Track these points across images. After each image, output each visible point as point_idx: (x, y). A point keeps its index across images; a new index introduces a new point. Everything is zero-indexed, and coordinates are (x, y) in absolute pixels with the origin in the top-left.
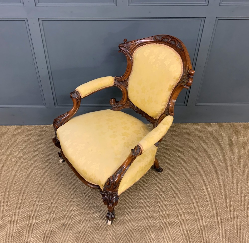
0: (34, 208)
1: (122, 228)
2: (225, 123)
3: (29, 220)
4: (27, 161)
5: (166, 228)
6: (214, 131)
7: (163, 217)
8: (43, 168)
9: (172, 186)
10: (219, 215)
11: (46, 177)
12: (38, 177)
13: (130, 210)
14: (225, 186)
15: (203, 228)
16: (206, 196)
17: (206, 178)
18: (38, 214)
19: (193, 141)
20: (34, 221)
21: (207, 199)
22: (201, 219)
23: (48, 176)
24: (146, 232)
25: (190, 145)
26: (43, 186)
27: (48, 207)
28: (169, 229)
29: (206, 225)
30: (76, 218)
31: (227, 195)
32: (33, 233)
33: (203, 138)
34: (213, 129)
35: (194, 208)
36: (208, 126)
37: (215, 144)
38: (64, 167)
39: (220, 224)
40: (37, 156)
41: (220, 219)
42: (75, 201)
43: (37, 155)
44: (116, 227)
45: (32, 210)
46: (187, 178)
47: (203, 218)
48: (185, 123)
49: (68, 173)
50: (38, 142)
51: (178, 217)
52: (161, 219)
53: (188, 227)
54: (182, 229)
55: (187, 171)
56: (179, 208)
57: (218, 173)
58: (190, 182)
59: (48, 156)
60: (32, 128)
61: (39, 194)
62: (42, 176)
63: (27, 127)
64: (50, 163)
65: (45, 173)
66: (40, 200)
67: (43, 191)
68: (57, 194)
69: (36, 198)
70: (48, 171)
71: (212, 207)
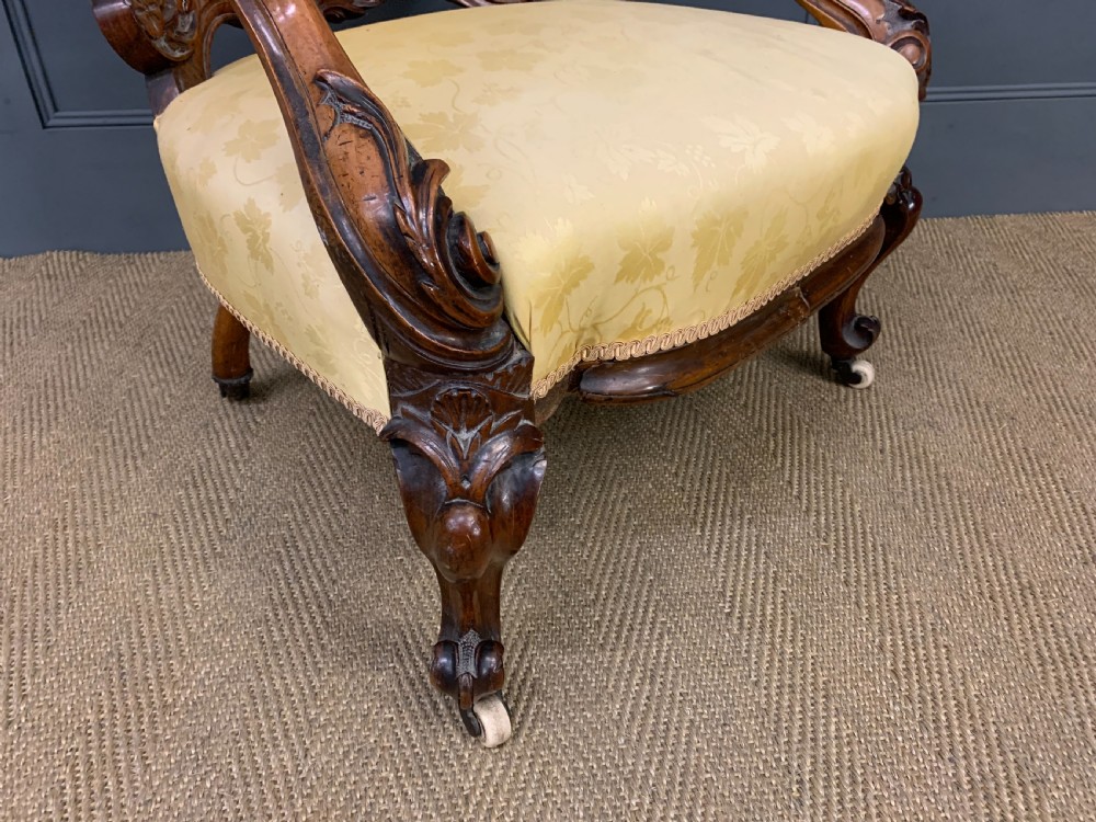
5: (827, 779)
7: (780, 694)
9: (800, 492)
17: (1008, 435)
35: (1002, 611)
36: (924, 231)
46: (888, 441)
51: (904, 680)
52: (768, 704)
54: (965, 779)
55: (878, 407)
56: (891, 622)
57: (1078, 408)
58: (919, 462)
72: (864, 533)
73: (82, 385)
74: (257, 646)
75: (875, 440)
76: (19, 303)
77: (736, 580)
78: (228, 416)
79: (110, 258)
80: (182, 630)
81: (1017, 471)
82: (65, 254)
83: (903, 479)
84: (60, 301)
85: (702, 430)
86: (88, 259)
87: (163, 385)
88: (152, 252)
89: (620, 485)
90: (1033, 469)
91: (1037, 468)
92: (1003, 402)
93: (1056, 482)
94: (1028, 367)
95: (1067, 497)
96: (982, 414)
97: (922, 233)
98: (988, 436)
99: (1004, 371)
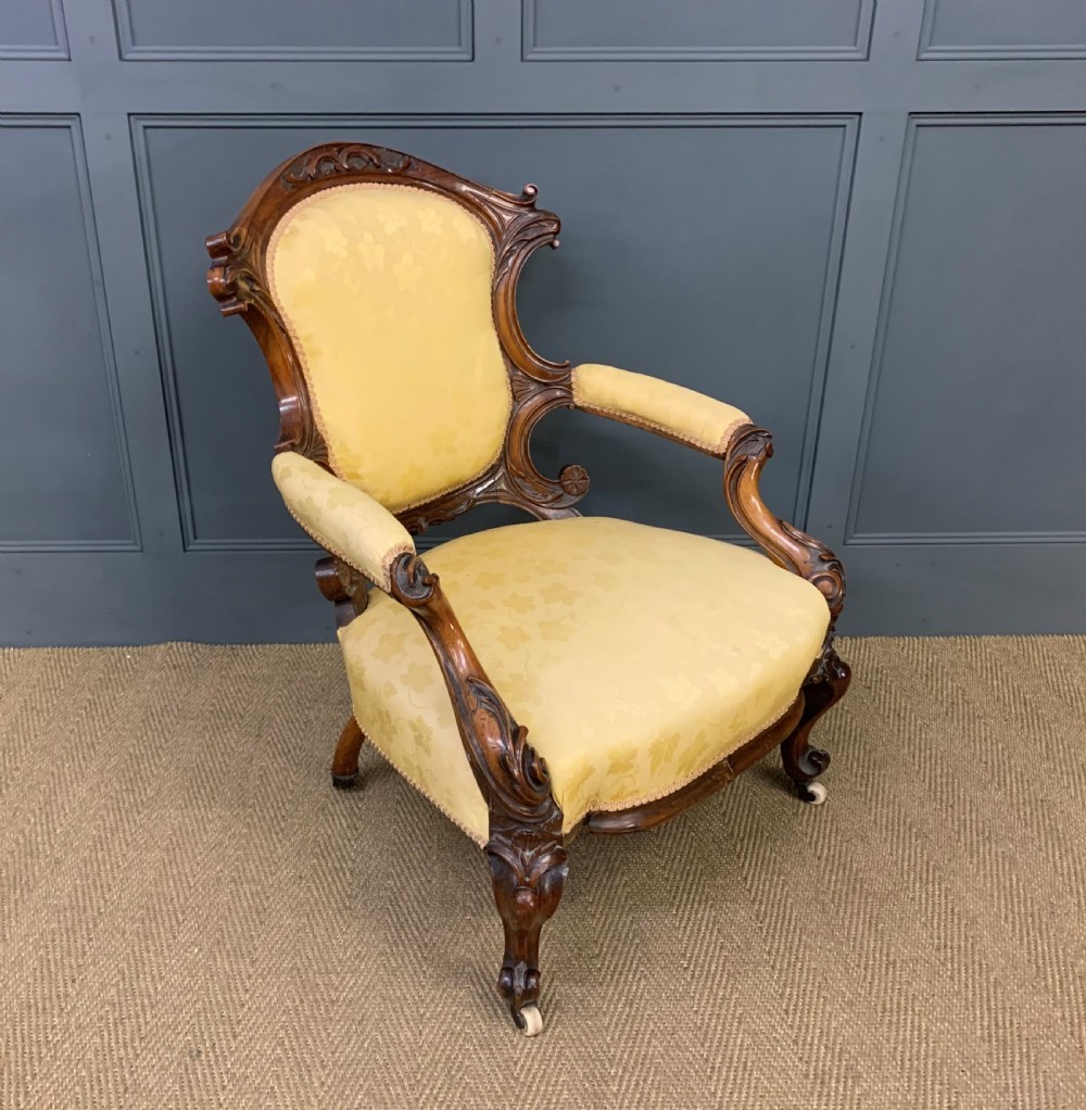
0: (47, 977)
1: (499, 1067)
2: (991, 635)
3: (11, 1032)
4: (30, 787)
5: (729, 1068)
6: (943, 667)
7: (710, 1019)
8: (104, 812)
9: (752, 886)
10: (1004, 1008)
11: (118, 849)
12: (76, 850)
14: (1021, 884)
15: (926, 1065)
16: (929, 925)
17: (919, 850)
18: (63, 1005)
20: (38, 1037)
21: (935, 937)
22: (913, 1026)
23: (127, 845)
24: (625, 1083)
26: (102, 886)
27: (119, 977)
28: (745, 1069)
29: (939, 1052)
30: (261, 1020)
31: (1033, 921)
32: (26, 1093)
33: (891, 693)
34: (938, 661)
35: (869, 977)
36: (914, 650)
37: (952, 718)
38: (211, 809)
39: (1013, 1045)
40: (80, 766)
41: (1011, 1024)
42: (256, 949)
43: (82, 762)
44: (467, 1063)
45: (31, 989)
46: (826, 851)
47: (920, 1018)
49: (229, 833)
50: (94, 713)
51: (791, 1016)
52: (702, 1024)
53: (844, 1063)
54: (812, 1072)
55: (826, 821)
56: (793, 980)
57: (980, 831)
58: (844, 869)
59: (136, 767)
60: (69, 657)
61: (76, 922)
62: (99, 846)
63: (48, 653)
64: (143, 792)
65: (113, 835)
66: (79, 945)
67: (99, 909)
68: (166, 919)
69: (57, 937)
70: (132, 824)
71: (963, 971)
72: (790, 919)
73: (225, 769)
74: (382, 969)
75: (816, 849)
76: (157, 692)
77: (694, 947)
78: (337, 801)
79: (218, 649)
80: (334, 956)
81: (915, 878)
82: (182, 645)
83: (829, 882)
84: (189, 692)
85: (688, 833)
86: (201, 650)
87: (285, 773)
88: (252, 644)
89: (623, 874)
90: (927, 879)
91: (931, 878)
92: (924, 822)
93: (940, 890)
94: (956, 793)
95: (943, 901)
96: (905, 832)
97: (911, 652)
98: (904, 851)
99: (935, 795)
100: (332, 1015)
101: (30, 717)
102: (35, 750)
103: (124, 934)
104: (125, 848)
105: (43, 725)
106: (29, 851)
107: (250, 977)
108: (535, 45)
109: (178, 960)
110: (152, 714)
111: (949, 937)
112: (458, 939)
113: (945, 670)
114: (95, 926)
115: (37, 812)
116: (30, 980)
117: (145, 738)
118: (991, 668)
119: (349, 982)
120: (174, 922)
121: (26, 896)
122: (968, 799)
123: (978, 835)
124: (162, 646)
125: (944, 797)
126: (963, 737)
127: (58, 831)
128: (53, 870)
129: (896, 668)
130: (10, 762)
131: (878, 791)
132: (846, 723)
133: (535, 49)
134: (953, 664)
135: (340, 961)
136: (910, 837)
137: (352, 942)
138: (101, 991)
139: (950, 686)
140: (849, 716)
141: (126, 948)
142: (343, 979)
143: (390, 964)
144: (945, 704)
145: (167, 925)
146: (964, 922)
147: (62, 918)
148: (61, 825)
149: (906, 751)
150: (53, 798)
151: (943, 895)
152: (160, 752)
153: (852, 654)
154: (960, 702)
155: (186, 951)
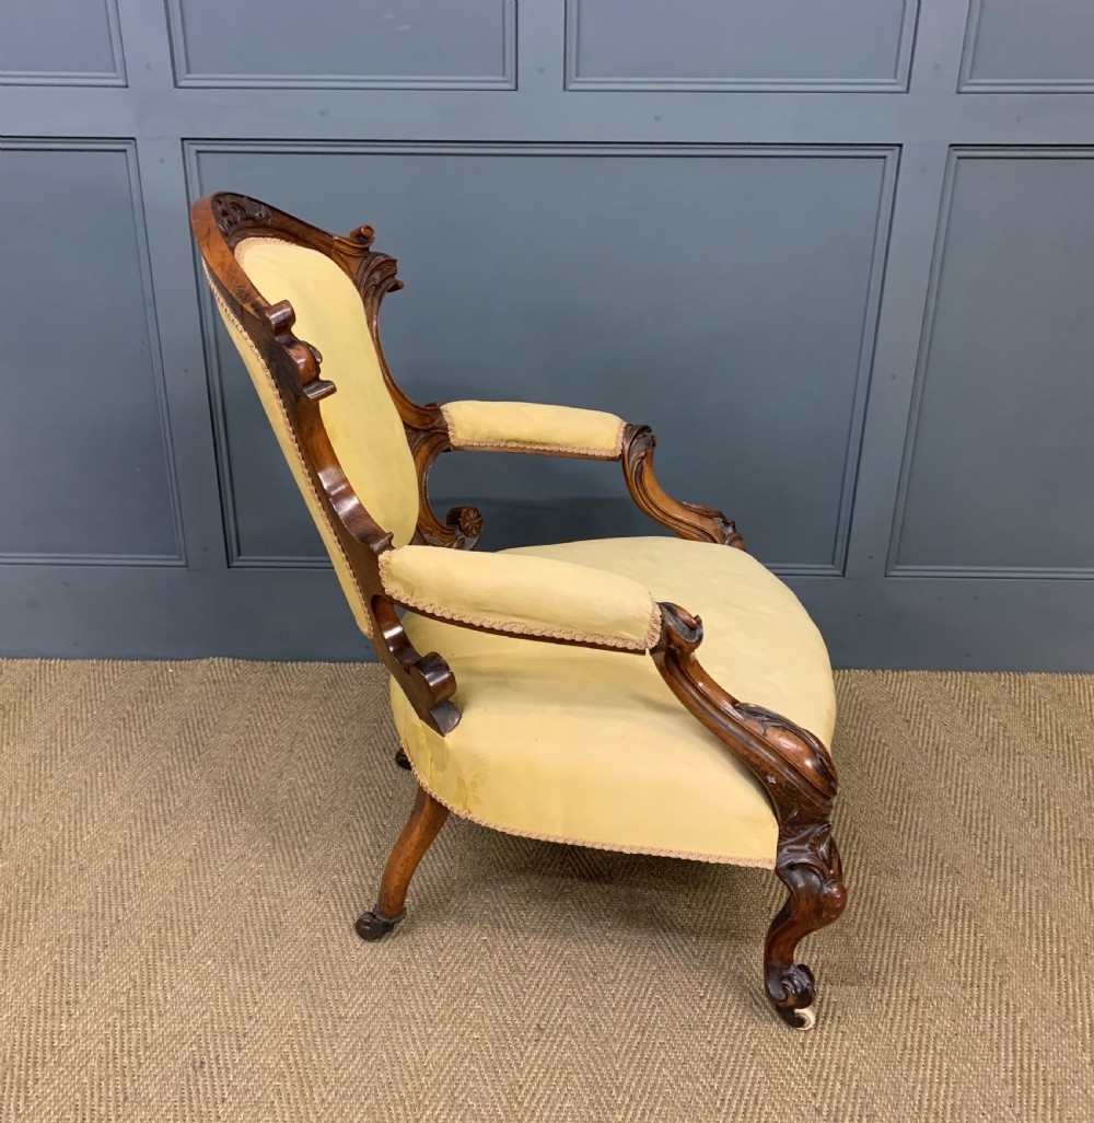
0: (59, 983)
1: (503, 1090)
2: (1036, 672)
3: (17, 1036)
4: (62, 794)
5: (740, 1100)
6: (985, 703)
7: (723, 1050)
8: (132, 821)
10: (1030, 1050)
11: (142, 858)
12: (101, 858)
13: (553, 1011)
14: (1054, 924)
15: (944, 1106)
16: (956, 962)
17: (949, 886)
18: (73, 1011)
19: (881, 738)
20: (44, 1042)
21: (962, 975)
22: (934, 1066)
23: (152, 854)
24: (631, 1112)
25: (870, 753)
26: (122, 894)
27: (130, 985)
28: (756, 1103)
29: (960, 1094)
30: (267, 1033)
31: (1065, 963)
32: (26, 1098)
33: (930, 727)
34: (980, 696)
35: (891, 1013)
36: (956, 685)
37: (992, 753)
38: (237, 822)
39: (1037, 1089)
40: (113, 776)
41: (1037, 1067)
42: (269, 962)
43: (115, 772)
44: (471, 1085)
45: (43, 993)
47: (941, 1058)
48: (844, 669)
49: (253, 846)
50: (132, 724)
51: (807, 1050)
52: (715, 1055)
53: (860, 1101)
57: (1015, 868)
58: (872, 902)
59: (167, 778)
60: (113, 668)
61: (93, 928)
62: (123, 856)
63: (93, 665)
64: (172, 803)
65: (138, 844)
66: (94, 952)
67: (117, 916)
68: (183, 928)
69: (73, 943)
70: (158, 833)
71: (989, 1011)
73: (254, 783)
74: (393, 987)
76: (195, 706)
78: (363, 818)
79: (260, 665)
80: (346, 972)
81: (944, 914)
82: (224, 661)
84: (226, 706)
86: (242, 666)
87: (314, 789)
88: (292, 662)
90: (957, 915)
91: (960, 914)
92: (957, 857)
93: (969, 926)
94: (992, 829)
95: (972, 938)
96: (936, 867)
97: (953, 687)
98: (934, 885)
99: (970, 831)
100: (339, 1031)
101: (69, 726)
102: (70, 759)
103: (139, 942)
104: (148, 857)
105: (81, 734)
106: (54, 857)
107: (260, 990)
108: (577, 75)
109: (190, 970)
110: (188, 726)
111: (976, 976)
112: (472, 960)
113: (987, 706)
114: (112, 933)
115: (67, 819)
116: (43, 985)
117: (179, 750)
118: (1035, 705)
119: (358, 999)
120: (190, 932)
121: (47, 902)
122: (1004, 835)
123: (1012, 873)
124: (205, 662)
125: (979, 833)
126: (1002, 774)
127: (85, 839)
128: (76, 877)
129: (937, 702)
130: (45, 769)
131: (911, 825)
132: (883, 756)
133: (578, 79)
134: (995, 701)
135: (351, 977)
136: (941, 872)
137: (365, 959)
138: (111, 998)
139: (991, 722)
140: (886, 749)
141: (139, 956)
142: (354, 995)
143: (402, 982)
144: (985, 740)
145: (183, 935)
146: (992, 961)
147: (79, 924)
148: (88, 832)
149: (942, 785)
150: (83, 806)
151: (972, 931)
152: (193, 764)
153: (893, 687)
154: (1001, 738)
155: (199, 962)
